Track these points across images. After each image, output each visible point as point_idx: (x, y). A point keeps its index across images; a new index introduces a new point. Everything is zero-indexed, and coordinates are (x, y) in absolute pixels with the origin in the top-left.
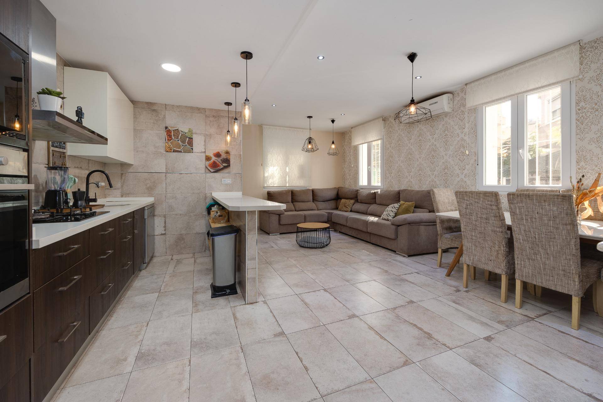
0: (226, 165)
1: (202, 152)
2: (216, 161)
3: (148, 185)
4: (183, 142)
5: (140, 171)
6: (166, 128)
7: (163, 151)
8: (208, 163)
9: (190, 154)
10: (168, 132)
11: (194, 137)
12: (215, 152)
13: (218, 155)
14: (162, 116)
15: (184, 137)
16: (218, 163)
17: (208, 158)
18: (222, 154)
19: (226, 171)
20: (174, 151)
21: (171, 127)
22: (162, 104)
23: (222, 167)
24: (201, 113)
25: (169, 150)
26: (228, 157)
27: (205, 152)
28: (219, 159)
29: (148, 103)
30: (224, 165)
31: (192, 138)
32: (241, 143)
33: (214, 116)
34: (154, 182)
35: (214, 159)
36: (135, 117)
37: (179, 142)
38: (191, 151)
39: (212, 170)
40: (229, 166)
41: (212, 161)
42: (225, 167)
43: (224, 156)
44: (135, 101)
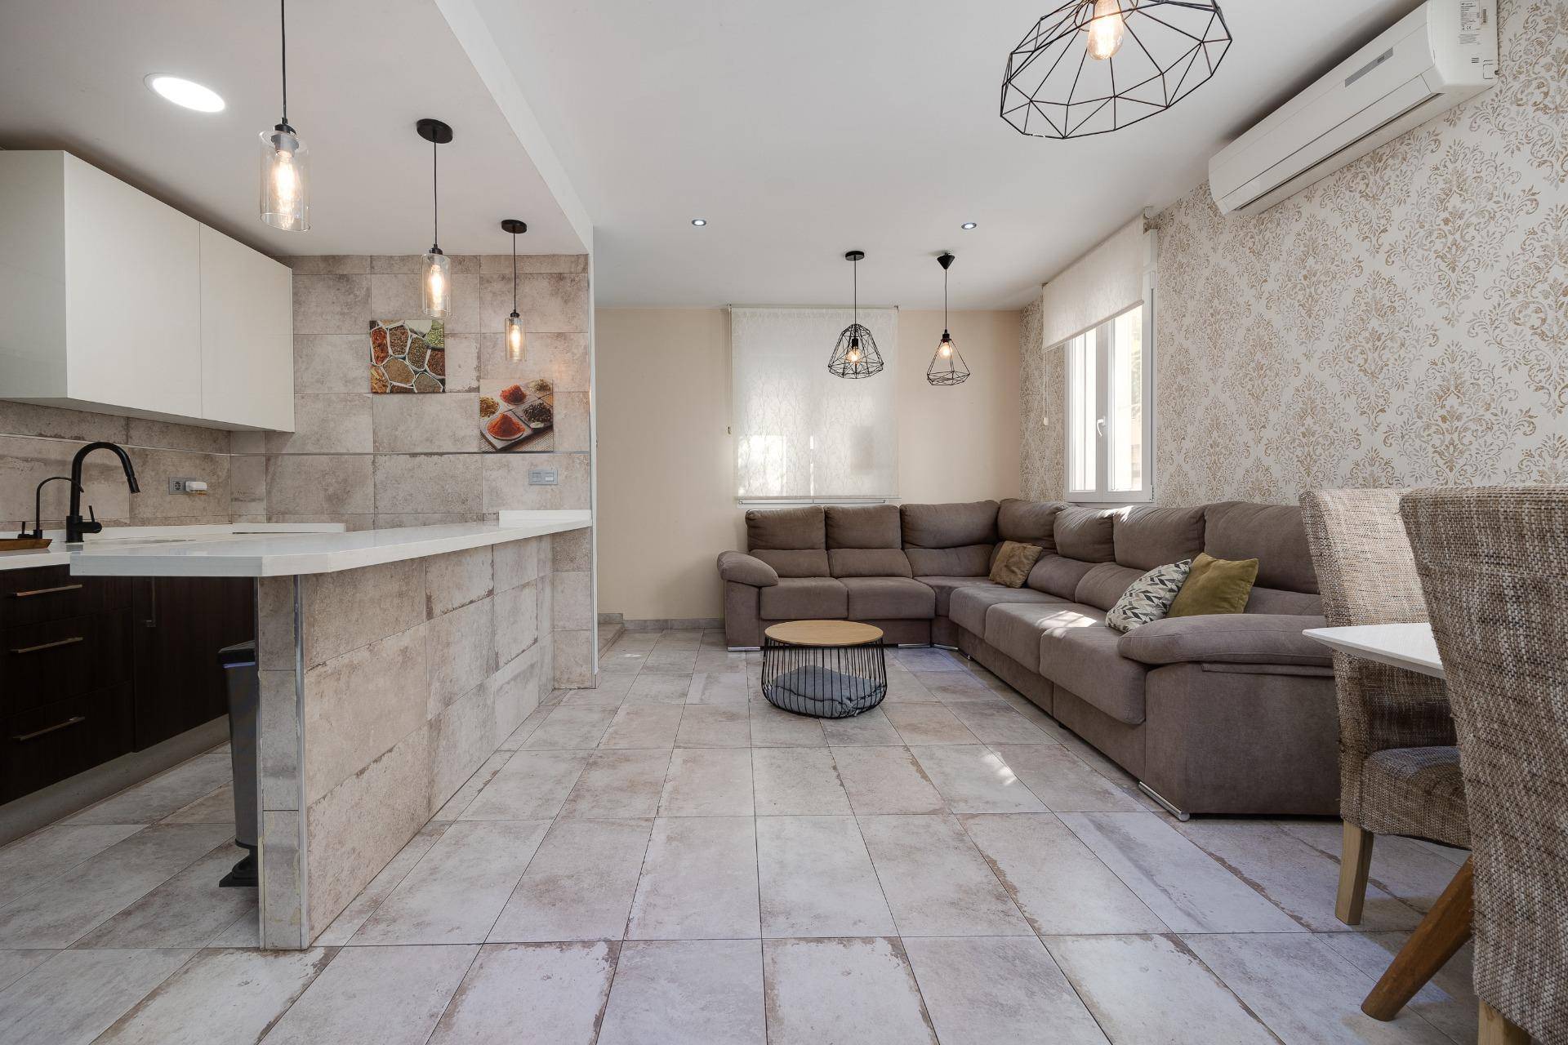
0: (540, 425)
1: (470, 390)
2: (509, 414)
3: (331, 490)
4: (418, 361)
5: (310, 448)
6: (373, 324)
7: (364, 388)
8: (486, 421)
9: (433, 396)
10: (378, 334)
11: (450, 345)
12: (508, 385)
13: (515, 396)
14: (363, 292)
15: (419, 347)
16: (515, 419)
17: (487, 408)
18: (527, 392)
19: (540, 444)
20: (396, 391)
21: (385, 322)
22: (361, 258)
23: (527, 432)
24: (467, 270)
25: (380, 388)
26: (546, 401)
27: (477, 389)
28: (520, 410)
29: (326, 259)
30: (535, 425)
31: (442, 350)
32: (586, 353)
33: (503, 278)
34: (345, 481)
35: (504, 407)
36: (297, 301)
37: (407, 362)
38: (438, 386)
39: (499, 444)
40: (549, 428)
41: (497, 416)
42: (537, 434)
43: (533, 398)
44: (297, 258)
